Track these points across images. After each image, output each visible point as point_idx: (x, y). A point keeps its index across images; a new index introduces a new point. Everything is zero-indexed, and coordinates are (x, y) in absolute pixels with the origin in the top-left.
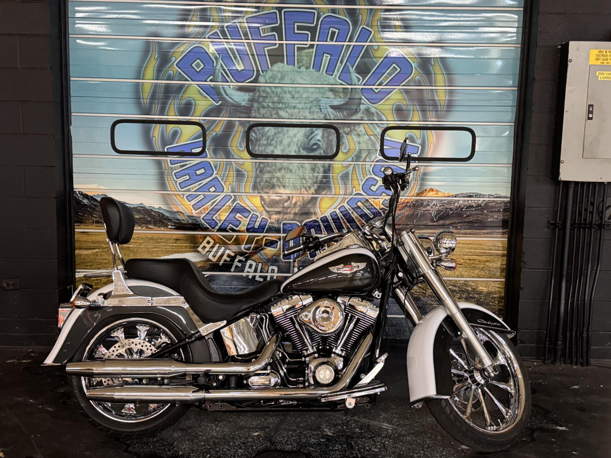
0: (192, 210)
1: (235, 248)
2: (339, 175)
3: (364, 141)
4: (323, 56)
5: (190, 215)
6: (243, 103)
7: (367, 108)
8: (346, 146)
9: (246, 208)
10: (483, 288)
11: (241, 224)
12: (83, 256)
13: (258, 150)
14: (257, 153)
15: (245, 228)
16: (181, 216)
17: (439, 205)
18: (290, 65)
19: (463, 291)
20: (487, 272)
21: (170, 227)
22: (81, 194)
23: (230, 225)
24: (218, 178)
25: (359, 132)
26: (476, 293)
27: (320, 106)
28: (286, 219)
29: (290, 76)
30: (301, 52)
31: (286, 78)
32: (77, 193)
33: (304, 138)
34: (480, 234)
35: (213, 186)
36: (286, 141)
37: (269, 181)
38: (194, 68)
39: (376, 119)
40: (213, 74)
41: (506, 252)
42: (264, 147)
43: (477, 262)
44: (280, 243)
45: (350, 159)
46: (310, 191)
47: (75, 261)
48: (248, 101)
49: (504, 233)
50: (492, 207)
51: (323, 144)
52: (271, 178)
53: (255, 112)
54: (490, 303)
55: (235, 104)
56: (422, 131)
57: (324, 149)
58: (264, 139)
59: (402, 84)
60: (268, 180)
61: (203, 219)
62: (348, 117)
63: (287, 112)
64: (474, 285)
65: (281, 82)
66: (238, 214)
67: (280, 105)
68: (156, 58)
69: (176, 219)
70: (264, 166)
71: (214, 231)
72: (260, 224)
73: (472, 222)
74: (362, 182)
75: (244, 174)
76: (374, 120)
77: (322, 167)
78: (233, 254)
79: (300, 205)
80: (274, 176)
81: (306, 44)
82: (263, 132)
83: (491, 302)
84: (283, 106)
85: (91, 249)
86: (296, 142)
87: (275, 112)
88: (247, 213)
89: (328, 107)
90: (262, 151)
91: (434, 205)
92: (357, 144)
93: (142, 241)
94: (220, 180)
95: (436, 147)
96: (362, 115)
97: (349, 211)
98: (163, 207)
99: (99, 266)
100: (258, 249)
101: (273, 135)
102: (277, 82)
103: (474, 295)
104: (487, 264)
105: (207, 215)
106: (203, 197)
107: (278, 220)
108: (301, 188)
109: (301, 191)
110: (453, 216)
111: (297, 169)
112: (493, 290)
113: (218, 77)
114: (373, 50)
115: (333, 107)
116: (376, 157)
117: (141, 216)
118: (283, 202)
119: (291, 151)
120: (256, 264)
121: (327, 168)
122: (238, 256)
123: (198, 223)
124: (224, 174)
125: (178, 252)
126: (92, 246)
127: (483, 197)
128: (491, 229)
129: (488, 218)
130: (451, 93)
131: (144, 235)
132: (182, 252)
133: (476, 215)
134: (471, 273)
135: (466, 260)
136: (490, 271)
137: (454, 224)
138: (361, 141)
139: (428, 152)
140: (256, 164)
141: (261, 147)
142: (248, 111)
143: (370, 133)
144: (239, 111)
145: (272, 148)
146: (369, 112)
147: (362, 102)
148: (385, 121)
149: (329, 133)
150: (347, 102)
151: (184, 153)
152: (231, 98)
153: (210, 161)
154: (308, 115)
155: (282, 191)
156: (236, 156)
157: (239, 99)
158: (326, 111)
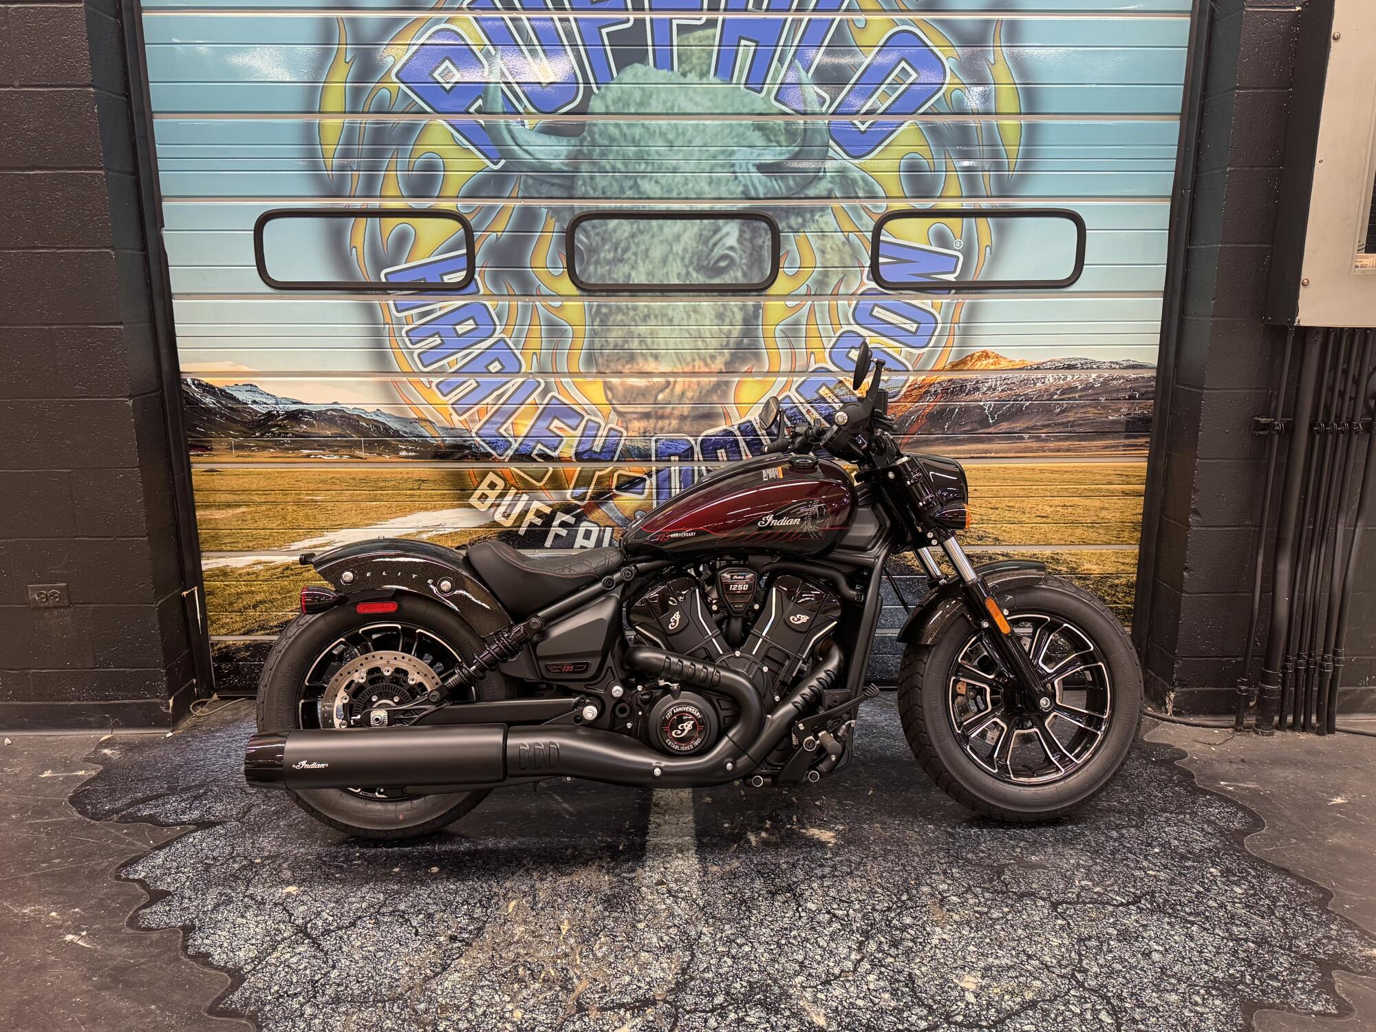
0: (451, 415)
1: (553, 497)
2: (778, 327)
3: (834, 246)
4: (739, 46)
6: (557, 163)
7: (841, 169)
8: (793, 260)
9: (573, 406)
10: (1093, 568)
11: (563, 443)
12: (213, 522)
13: (594, 274)
14: (592, 281)
15: (571, 452)
16: (428, 428)
17: (1000, 389)
18: (662, 67)
20: (1101, 531)
21: (404, 453)
22: (199, 385)
23: (539, 446)
24: (507, 340)
25: (823, 226)
26: (1077, 578)
27: (733, 165)
28: (662, 430)
29: (663, 96)
30: (686, 35)
31: (653, 102)
32: (189, 380)
33: (698, 243)
34: (1089, 449)
35: (497, 359)
36: (657, 253)
37: (623, 345)
38: (439, 83)
39: (861, 194)
40: (484, 94)
41: (1143, 487)
42: (607, 268)
43: (1081, 511)
44: (651, 483)
45: (803, 290)
46: (713, 366)
47: (197, 534)
48: (568, 157)
49: (1141, 445)
50: (1118, 390)
51: (741, 258)
52: (626, 339)
53: (584, 184)
55: (538, 164)
56: (965, 219)
57: (744, 267)
58: (607, 247)
59: (921, 111)
60: (620, 343)
61: (476, 433)
62: (797, 193)
63: (657, 182)
64: (1074, 560)
65: (642, 110)
66: (556, 421)
67: (643, 167)
68: (348, 59)
69: (418, 436)
70: (611, 313)
71: (503, 461)
72: (604, 444)
73: (1073, 423)
74: (830, 341)
75: (566, 330)
76: (858, 198)
77: (741, 309)
78: (548, 510)
79: (693, 398)
80: (631, 332)
81: (700, 19)
82: (605, 232)
83: (1109, 595)
84: (649, 169)
85: (229, 505)
86: (680, 253)
87: (631, 183)
88: (577, 418)
89: (753, 169)
90: (603, 277)
91: (988, 390)
92: (818, 255)
93: (344, 486)
94: (513, 347)
95: (996, 255)
96: (830, 186)
97: (801, 408)
98: (385, 409)
99: (251, 544)
100: (602, 497)
101: (627, 238)
102: (632, 110)
104: (1103, 514)
105: (487, 426)
106: (476, 384)
107: (644, 433)
108: (694, 360)
109: (694, 366)
110: (1032, 412)
111: (685, 316)
112: (1112, 570)
113: (494, 100)
114: (854, 29)
115: (762, 168)
116: (862, 284)
117: (338, 431)
118: (653, 393)
119: (670, 274)
120: (600, 531)
121: (750, 313)
122: (559, 514)
123: (468, 443)
124: (520, 331)
125: (426, 509)
126: (232, 500)
127: (1098, 368)
128: (1113, 439)
129: (1108, 413)
130: (1032, 131)
131: (345, 472)
132: (434, 508)
133: (1083, 407)
134: (1067, 533)
135: (1056, 506)
136: (1108, 528)
137: (1032, 428)
138: (829, 246)
139: (979, 268)
140: (591, 307)
141: (602, 267)
142: (569, 183)
143: (847, 227)
144: (547, 183)
145: (626, 269)
146: (845, 177)
147: (829, 154)
148: (882, 198)
149: (755, 231)
150: (795, 157)
151: (425, 283)
152: (526, 151)
153: (486, 303)
154: (707, 188)
155: (651, 366)
156: (544, 290)
157: (545, 154)
158: (748, 179)
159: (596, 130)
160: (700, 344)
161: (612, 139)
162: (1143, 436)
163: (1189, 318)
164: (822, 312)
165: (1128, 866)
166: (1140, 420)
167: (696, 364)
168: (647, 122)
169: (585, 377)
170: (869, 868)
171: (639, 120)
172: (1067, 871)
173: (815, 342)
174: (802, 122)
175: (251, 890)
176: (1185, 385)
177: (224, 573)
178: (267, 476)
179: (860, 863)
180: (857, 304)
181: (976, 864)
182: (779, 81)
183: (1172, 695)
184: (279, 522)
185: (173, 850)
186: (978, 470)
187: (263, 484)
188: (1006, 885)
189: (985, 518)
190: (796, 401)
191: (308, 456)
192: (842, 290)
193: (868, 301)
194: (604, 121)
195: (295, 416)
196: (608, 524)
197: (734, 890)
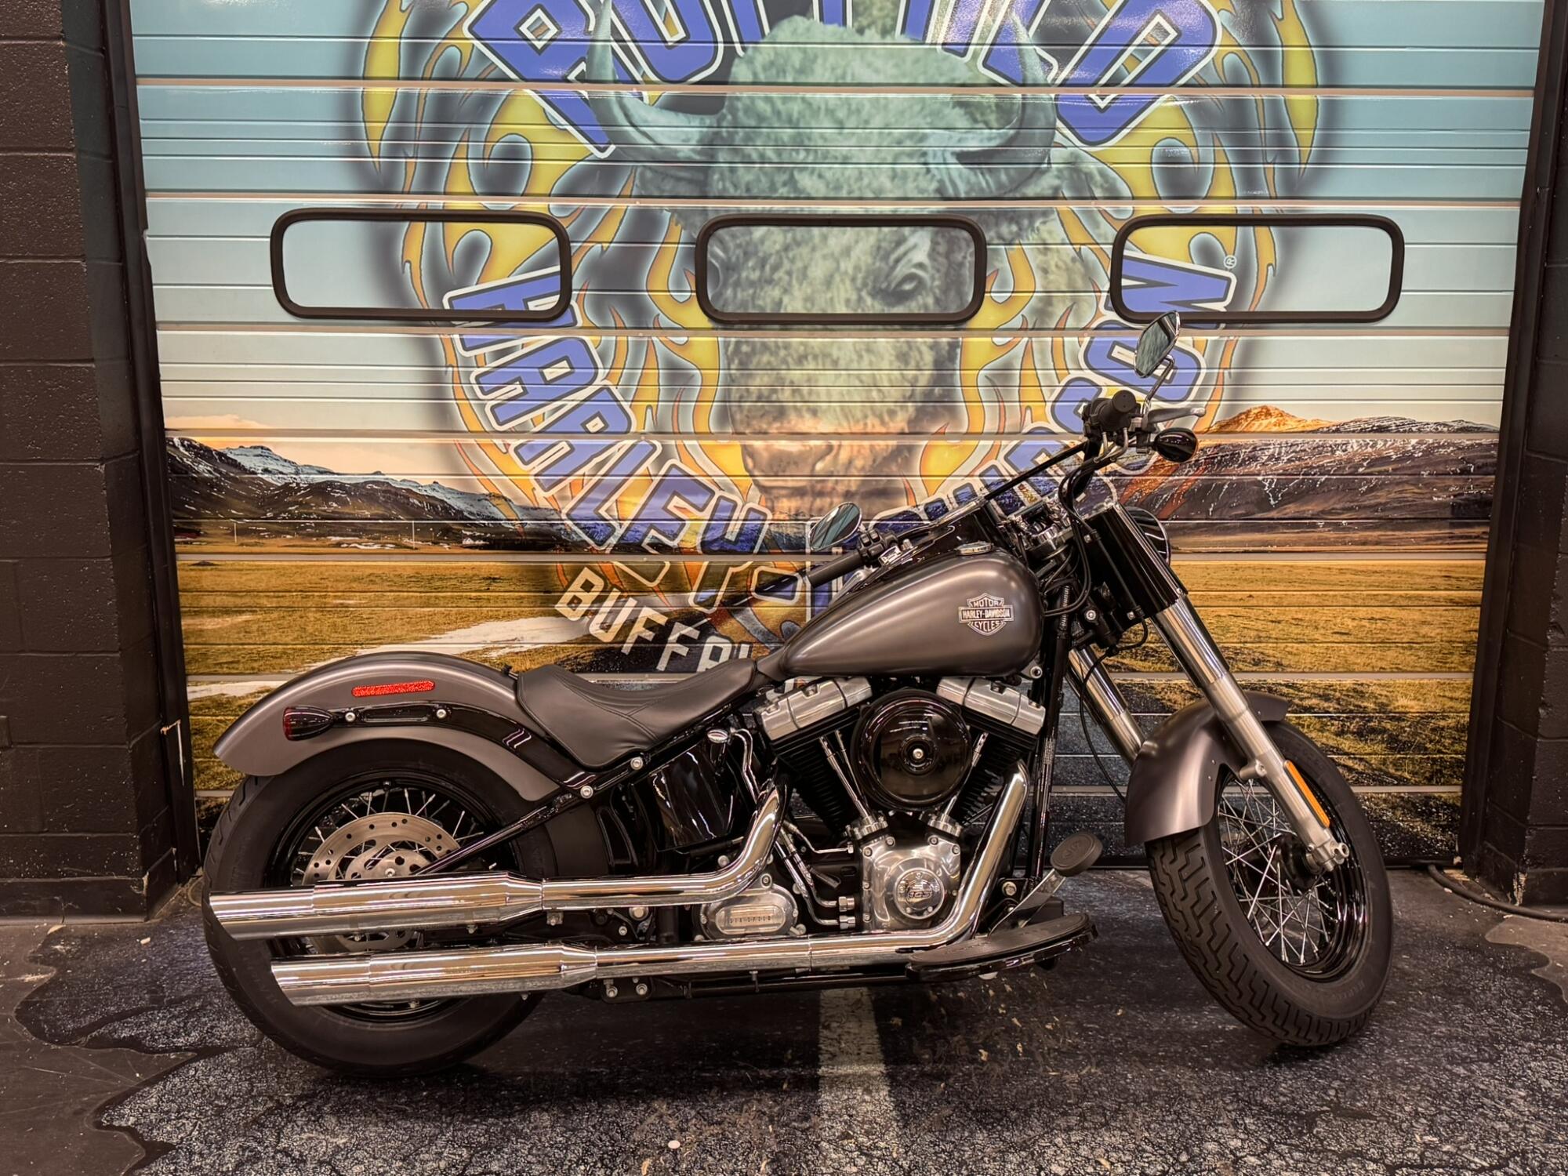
0: (534, 489)
1: (669, 602)
2: (982, 372)
3: (1061, 264)
5: (528, 503)
6: (685, 151)
7: (1072, 160)
8: (1004, 282)
9: (699, 478)
10: (1406, 703)
11: (685, 529)
12: (204, 634)
13: (732, 300)
14: (730, 309)
15: (697, 540)
16: (501, 507)
17: (1285, 459)
18: (831, 22)
19: (1351, 711)
20: (1421, 654)
21: (468, 541)
22: (191, 447)
23: (653, 533)
24: (613, 389)
25: (1045, 235)
26: (1388, 718)
27: (924, 154)
28: (820, 510)
29: (831, 59)
31: (818, 68)
32: (176, 441)
33: (875, 258)
34: (1407, 541)
35: (598, 415)
36: (818, 271)
37: (769, 396)
38: (527, 40)
39: (1098, 193)
40: (587, 56)
41: (1479, 594)
42: (751, 291)
43: (1394, 627)
45: (1017, 323)
46: (891, 425)
47: (182, 651)
48: (701, 142)
49: (1476, 537)
50: (1446, 462)
51: (933, 279)
52: (773, 388)
53: (722, 178)
54: (1428, 745)
55: (660, 152)
56: (1239, 228)
57: (937, 291)
58: (750, 264)
59: (1182, 81)
60: (766, 393)
61: (568, 515)
62: (1011, 191)
63: (820, 176)
64: (1385, 693)
65: (803, 79)
66: (676, 498)
67: (802, 155)
68: (404, 8)
69: (488, 518)
70: (754, 352)
71: (602, 553)
72: (741, 529)
73: (1384, 506)
74: (1052, 392)
75: (693, 376)
76: (1094, 198)
77: (931, 348)
78: (662, 620)
79: (863, 468)
80: (780, 379)
82: (748, 244)
83: (1431, 741)
84: (810, 159)
85: (226, 611)
86: (850, 271)
87: (785, 177)
88: (706, 494)
89: (951, 159)
90: (744, 303)
91: (1270, 459)
92: (1038, 275)
93: (386, 585)
94: (620, 398)
95: (1282, 276)
96: (1056, 182)
98: (446, 482)
99: (255, 665)
100: (736, 603)
101: (778, 252)
102: (789, 80)
103: (1383, 724)
104: (1425, 630)
105: (582, 505)
106: (568, 449)
107: (797, 515)
108: (866, 417)
109: (866, 425)
110: (1329, 491)
111: (855, 357)
112: (1437, 708)
113: (603, 65)
115: (964, 158)
116: (1097, 314)
117: (381, 511)
118: (810, 461)
119: (836, 300)
120: (733, 648)
121: (944, 352)
122: (677, 625)
123: (554, 529)
124: (631, 376)
125: (497, 618)
126: (230, 605)
127: (1419, 431)
128: (1439, 528)
129: (1433, 493)
130: (1332, 108)
131: (389, 567)
132: (508, 617)
133: (1398, 484)
134: (1375, 658)
135: (1361, 619)
136: (1430, 650)
137: (1330, 512)
138: (1053, 263)
139: (1258, 294)
140: (727, 345)
141: (743, 290)
142: (701, 177)
143: (1079, 237)
144: (672, 177)
145: (776, 293)
146: (1078, 171)
147: (1056, 140)
148: (1128, 198)
149: (952, 244)
150: (1010, 142)
151: (504, 312)
152: (645, 134)
153: (586, 338)
154: (888, 184)
155: (807, 424)
156: (664, 321)
157: (670, 138)
158: (944, 171)
159: (740, 105)
160: (875, 395)
161: (761, 118)
162: (1479, 525)
163: (1544, 361)
164: (1042, 352)
165: (1485, 1116)
166: (1476, 502)
167: (869, 422)
168: (808, 95)
169: (716, 439)
170: (1130, 1117)
171: (798, 92)
172: (1403, 1122)
173: (1031, 394)
174: (1019, 96)
175: (284, 1144)
176: (1539, 453)
177: (220, 704)
178: (281, 572)
179: (1117, 1111)
180: (1090, 342)
181: (1277, 1113)
182: (990, 40)
183: (1523, 878)
184: (295, 635)
185: (169, 1086)
186: (1254, 569)
187: (275, 582)
188: (1321, 1141)
189: (1263, 634)
190: (1004, 473)
191: (338, 545)
192: (1070, 323)
193: (1106, 338)
194: (750, 94)
195: (322, 491)
196: (744, 639)
197: (949, 1147)
